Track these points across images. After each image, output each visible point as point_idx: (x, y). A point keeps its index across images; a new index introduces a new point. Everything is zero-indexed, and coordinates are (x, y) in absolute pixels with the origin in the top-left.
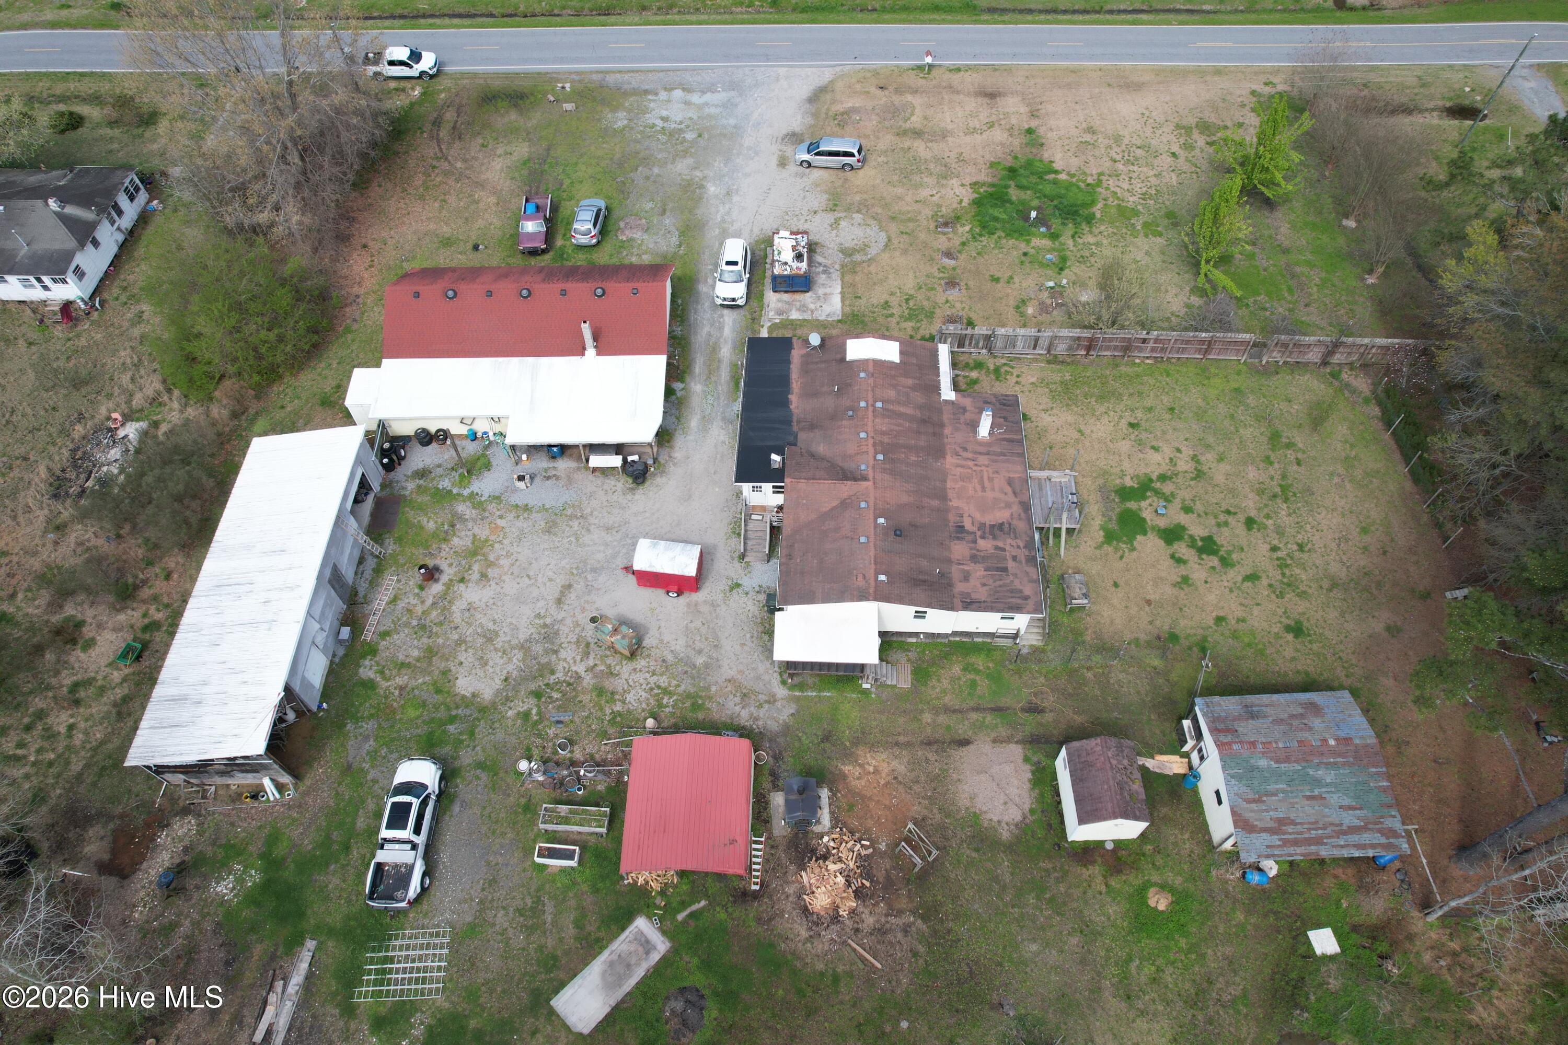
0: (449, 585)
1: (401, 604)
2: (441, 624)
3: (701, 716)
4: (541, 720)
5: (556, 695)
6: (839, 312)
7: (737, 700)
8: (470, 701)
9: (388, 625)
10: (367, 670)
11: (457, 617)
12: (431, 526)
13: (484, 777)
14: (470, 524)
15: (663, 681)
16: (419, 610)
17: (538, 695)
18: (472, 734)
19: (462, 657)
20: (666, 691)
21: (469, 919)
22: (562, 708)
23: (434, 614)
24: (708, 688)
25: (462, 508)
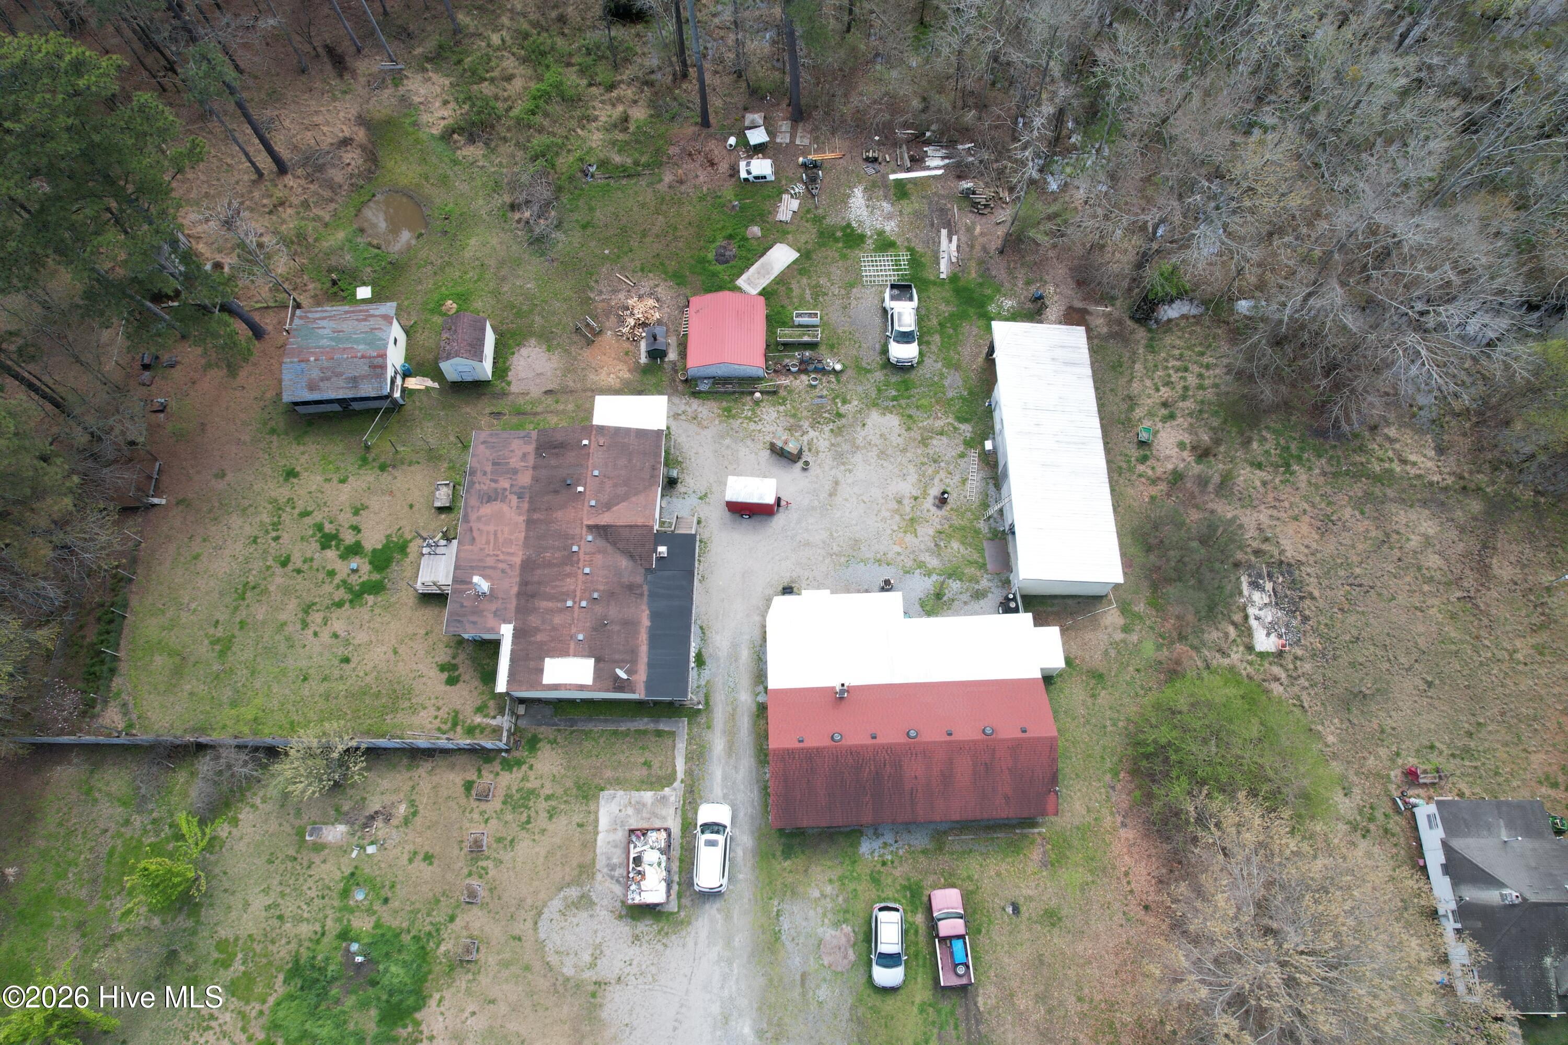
0: (925, 494)
1: (957, 478)
2: (923, 464)
3: (724, 404)
4: (834, 399)
5: (826, 415)
6: (602, 802)
7: (700, 416)
8: (886, 410)
9: (962, 462)
10: (966, 429)
11: (912, 469)
12: (955, 545)
13: (864, 365)
14: (922, 547)
15: (752, 426)
16: (942, 474)
17: (839, 416)
18: (879, 390)
19: (900, 440)
20: (750, 419)
21: (854, 290)
22: (821, 407)
23: (930, 471)
24: (720, 422)
25: (933, 562)
